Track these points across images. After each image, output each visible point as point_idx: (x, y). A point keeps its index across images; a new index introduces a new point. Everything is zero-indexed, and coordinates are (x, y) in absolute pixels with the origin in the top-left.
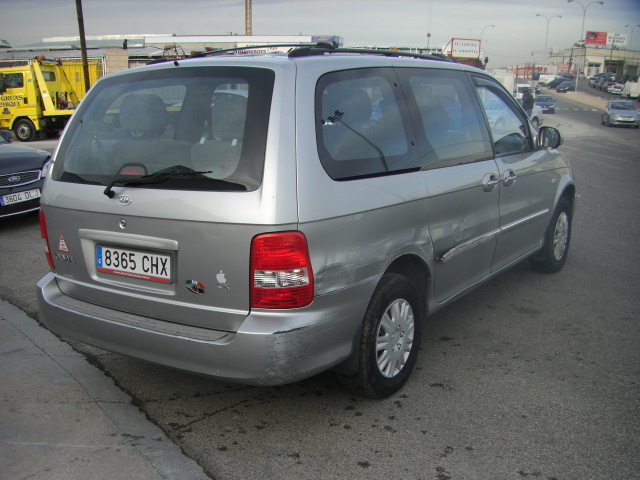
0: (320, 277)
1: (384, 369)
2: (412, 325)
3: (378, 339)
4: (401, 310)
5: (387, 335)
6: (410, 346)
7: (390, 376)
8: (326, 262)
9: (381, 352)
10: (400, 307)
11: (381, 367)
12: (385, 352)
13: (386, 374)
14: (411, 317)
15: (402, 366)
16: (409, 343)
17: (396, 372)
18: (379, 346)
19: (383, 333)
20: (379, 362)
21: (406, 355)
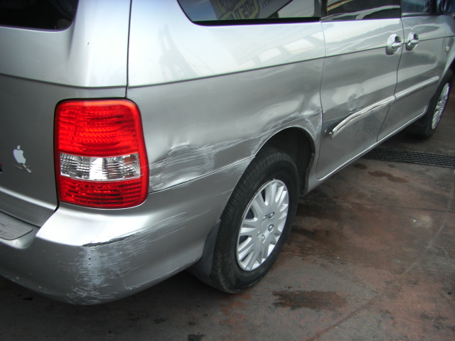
0: (159, 165)
1: (243, 260)
2: (285, 215)
3: (245, 221)
4: (278, 194)
5: (255, 219)
6: (277, 238)
7: (248, 269)
8: (170, 144)
9: (245, 238)
10: (277, 190)
11: (240, 256)
12: (249, 240)
13: (244, 265)
14: (286, 205)
15: (263, 260)
16: (277, 235)
17: (256, 265)
18: (243, 231)
19: (251, 215)
20: (239, 249)
21: (271, 248)
